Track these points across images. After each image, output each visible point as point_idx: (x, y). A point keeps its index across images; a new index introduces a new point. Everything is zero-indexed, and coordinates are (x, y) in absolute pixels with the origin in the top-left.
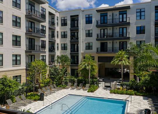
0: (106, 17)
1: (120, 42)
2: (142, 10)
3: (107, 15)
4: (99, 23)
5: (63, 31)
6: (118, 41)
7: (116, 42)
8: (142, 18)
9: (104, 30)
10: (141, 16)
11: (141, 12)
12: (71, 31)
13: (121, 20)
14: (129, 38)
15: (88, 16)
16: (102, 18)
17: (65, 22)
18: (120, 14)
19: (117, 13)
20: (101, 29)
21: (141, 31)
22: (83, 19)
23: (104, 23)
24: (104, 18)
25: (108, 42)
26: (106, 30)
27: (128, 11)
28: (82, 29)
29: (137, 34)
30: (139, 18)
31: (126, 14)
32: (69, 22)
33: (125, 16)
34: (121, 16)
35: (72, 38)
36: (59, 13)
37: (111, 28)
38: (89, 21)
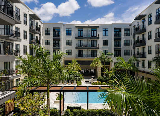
0: (82, 32)
1: (92, 50)
2: (106, 30)
3: (83, 31)
4: (77, 36)
5: (47, 39)
6: (91, 50)
7: (89, 50)
8: (106, 35)
9: (80, 41)
10: (105, 33)
11: (105, 30)
12: (53, 39)
13: (93, 35)
14: (98, 48)
15: (68, 29)
16: (79, 32)
17: (49, 32)
18: (92, 31)
19: (90, 29)
20: (78, 40)
21: (105, 43)
22: (64, 31)
23: (81, 36)
24: (80, 32)
25: (84, 50)
26: (82, 41)
27: (98, 29)
28: (63, 39)
29: (103, 45)
30: (104, 34)
31: (96, 31)
32: (52, 33)
33: (95, 32)
34: (93, 32)
35: (54, 46)
36: (43, 24)
37: (86, 40)
38: (69, 33)
